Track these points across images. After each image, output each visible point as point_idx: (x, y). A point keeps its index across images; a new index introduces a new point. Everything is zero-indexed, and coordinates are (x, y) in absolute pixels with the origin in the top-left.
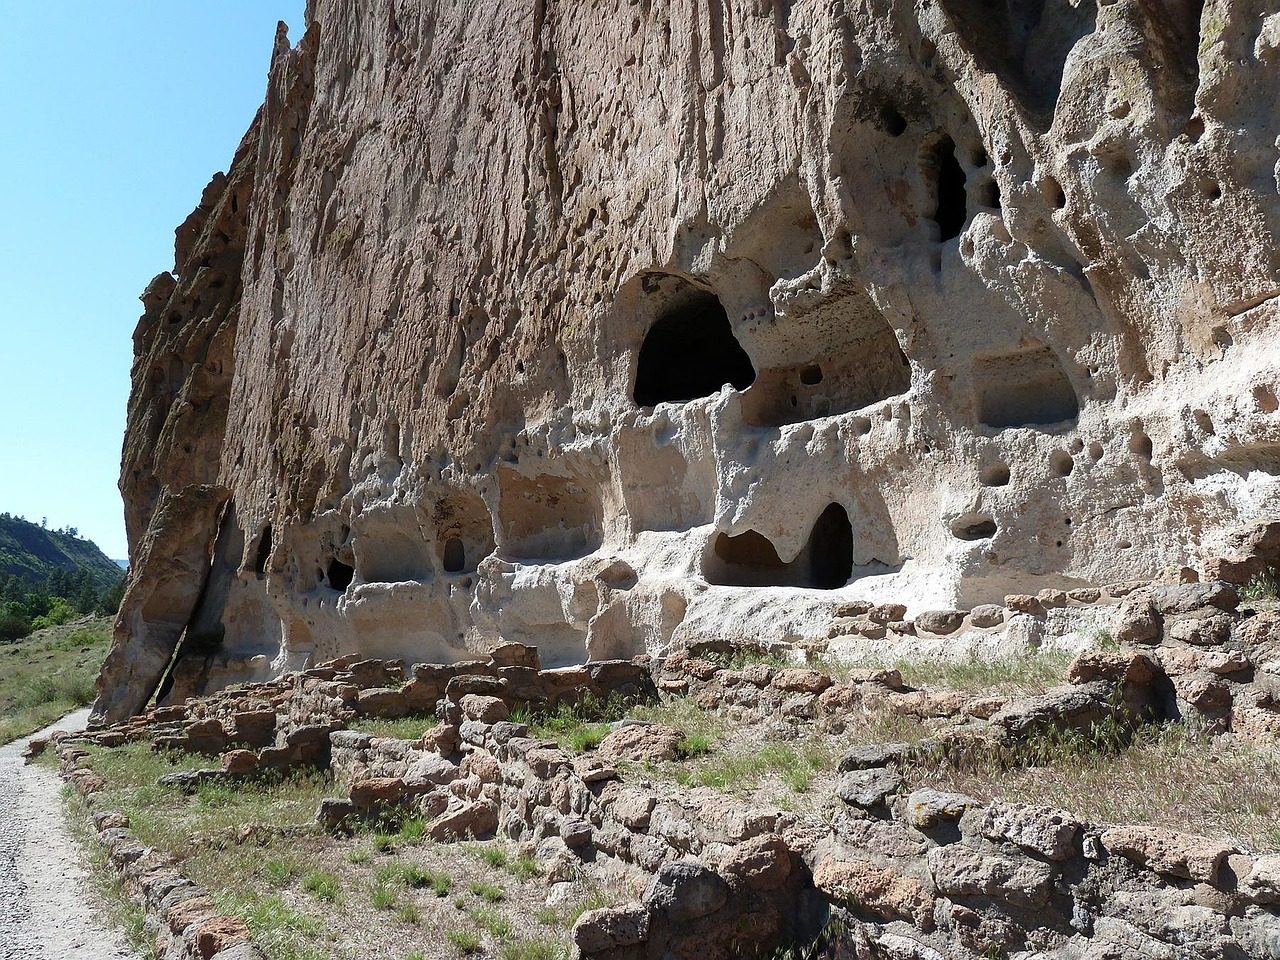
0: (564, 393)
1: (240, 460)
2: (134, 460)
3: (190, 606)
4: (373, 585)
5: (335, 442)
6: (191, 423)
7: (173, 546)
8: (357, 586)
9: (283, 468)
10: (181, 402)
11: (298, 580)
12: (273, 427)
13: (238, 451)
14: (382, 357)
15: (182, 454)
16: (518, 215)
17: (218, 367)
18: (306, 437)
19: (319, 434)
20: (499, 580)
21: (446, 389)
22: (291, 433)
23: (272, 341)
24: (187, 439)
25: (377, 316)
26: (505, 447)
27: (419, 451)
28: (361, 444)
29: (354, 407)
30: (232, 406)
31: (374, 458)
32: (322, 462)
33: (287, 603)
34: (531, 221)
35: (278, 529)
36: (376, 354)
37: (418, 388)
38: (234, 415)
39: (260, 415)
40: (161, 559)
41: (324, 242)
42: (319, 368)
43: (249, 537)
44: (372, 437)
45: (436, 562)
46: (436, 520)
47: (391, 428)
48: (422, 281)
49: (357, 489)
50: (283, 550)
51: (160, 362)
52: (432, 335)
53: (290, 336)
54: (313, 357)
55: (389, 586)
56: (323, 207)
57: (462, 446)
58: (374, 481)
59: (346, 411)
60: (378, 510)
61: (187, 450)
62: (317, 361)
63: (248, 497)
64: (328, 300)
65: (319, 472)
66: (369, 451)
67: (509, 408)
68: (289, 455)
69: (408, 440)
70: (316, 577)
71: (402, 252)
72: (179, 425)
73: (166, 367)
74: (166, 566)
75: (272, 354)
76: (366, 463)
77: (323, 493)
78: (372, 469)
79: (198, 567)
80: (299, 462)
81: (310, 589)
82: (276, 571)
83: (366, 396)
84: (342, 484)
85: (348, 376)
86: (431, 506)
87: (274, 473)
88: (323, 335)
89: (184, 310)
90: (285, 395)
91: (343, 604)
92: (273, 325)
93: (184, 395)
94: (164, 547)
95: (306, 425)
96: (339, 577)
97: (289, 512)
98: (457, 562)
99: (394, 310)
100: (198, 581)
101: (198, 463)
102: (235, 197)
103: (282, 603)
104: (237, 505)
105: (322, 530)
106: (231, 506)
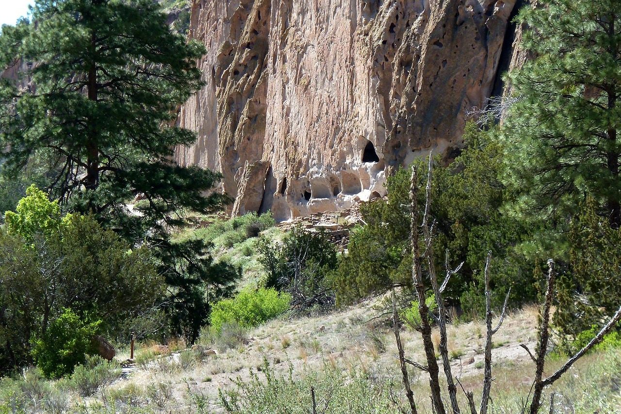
0: (353, 155)
1: (273, 150)
2: (225, 142)
3: (259, 205)
4: (316, 199)
5: (305, 154)
6: (249, 127)
7: (253, 184)
8: (312, 199)
9: (289, 160)
10: (244, 117)
11: (295, 197)
12: (285, 144)
13: (272, 147)
14: (316, 131)
15: (247, 141)
16: (346, 105)
17: (258, 101)
18: (296, 150)
19: (300, 149)
20: (341, 199)
21: (331, 147)
22: (291, 148)
23: (283, 108)
24: (248, 135)
25: (315, 117)
26: (343, 166)
27: (325, 164)
28: (312, 157)
29: (309, 144)
30: (267, 126)
31: (315, 161)
32: (301, 159)
33: (292, 205)
34: (348, 108)
35: (289, 180)
36: (315, 130)
37: (325, 144)
38: (268, 129)
39: (279, 135)
40: (250, 189)
41: (299, 81)
42: (299, 126)
43: (279, 182)
44: (315, 155)
45: (331, 193)
46: (331, 182)
47: (319, 154)
48: (325, 111)
49: (311, 170)
50: (290, 187)
51: (232, 95)
52: (328, 129)
53: (289, 109)
54: (297, 122)
55: (320, 199)
56: (298, 66)
57: (334, 165)
58: (315, 169)
59: (307, 145)
60: (316, 177)
61: (249, 139)
62: (298, 124)
63: (278, 166)
64: (301, 104)
65: (300, 162)
66: (313, 159)
67: (343, 157)
68: (290, 156)
69: (323, 159)
70: (301, 196)
71: (321, 98)
72: (245, 128)
73: (234, 97)
74: (251, 191)
75: (283, 114)
76: (313, 163)
77: (302, 170)
78: (315, 165)
79: (261, 191)
80: (294, 159)
81: (299, 200)
82: (289, 194)
83: (312, 142)
84: (307, 168)
85: (307, 134)
86: (329, 178)
87: (286, 160)
88: (300, 116)
89: (241, 69)
90: (288, 132)
91: (309, 204)
92: (283, 102)
93: (245, 114)
94: (250, 185)
95: (296, 146)
96: (307, 196)
97: (292, 175)
98: (336, 193)
99: (319, 117)
100: (261, 196)
101: (254, 145)
102: (259, 12)
103: (291, 204)
104: (273, 168)
105: (302, 182)
106: (270, 168)
